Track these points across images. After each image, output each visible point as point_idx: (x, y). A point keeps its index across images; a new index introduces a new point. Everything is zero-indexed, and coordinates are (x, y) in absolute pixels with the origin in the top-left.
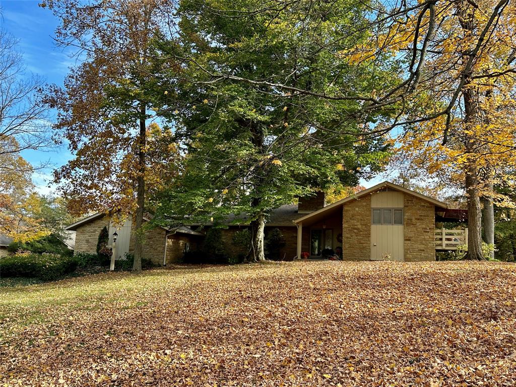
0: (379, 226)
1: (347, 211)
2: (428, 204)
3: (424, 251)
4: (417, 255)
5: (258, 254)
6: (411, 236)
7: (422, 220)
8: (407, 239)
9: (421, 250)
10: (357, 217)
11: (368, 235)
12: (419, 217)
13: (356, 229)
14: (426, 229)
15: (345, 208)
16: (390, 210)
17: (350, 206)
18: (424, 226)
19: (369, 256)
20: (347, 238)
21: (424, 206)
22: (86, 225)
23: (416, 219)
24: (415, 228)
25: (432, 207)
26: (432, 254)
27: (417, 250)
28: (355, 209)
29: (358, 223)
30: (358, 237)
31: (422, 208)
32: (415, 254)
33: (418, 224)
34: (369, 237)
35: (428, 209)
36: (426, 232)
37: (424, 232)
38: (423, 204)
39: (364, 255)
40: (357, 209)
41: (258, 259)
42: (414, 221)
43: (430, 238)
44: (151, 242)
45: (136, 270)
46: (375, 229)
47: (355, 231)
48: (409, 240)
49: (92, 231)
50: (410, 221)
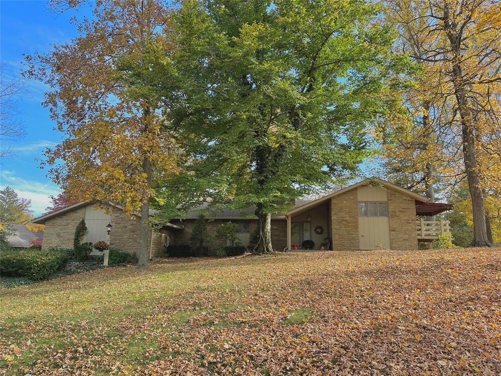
0: (366, 218)
1: (335, 204)
2: (409, 198)
3: (407, 240)
4: (401, 244)
5: (268, 245)
6: (396, 227)
7: (404, 212)
8: (392, 230)
9: (405, 240)
10: (345, 210)
11: (356, 227)
12: (402, 210)
13: (345, 221)
14: (408, 220)
15: (333, 201)
16: (375, 203)
17: (338, 199)
18: (407, 218)
19: (358, 246)
20: (337, 229)
21: (406, 200)
22: (57, 218)
23: (399, 211)
24: (399, 220)
25: (412, 201)
26: (415, 243)
27: (402, 239)
28: (343, 202)
29: (347, 215)
30: (347, 228)
31: (404, 202)
32: (400, 243)
33: (401, 216)
34: (357, 228)
35: (409, 202)
36: (409, 223)
37: (407, 223)
38: (405, 198)
39: (353, 245)
40: (345, 202)
41: (268, 250)
42: (398, 213)
43: (412, 228)
44: (135, 236)
45: (143, 265)
46: (363, 221)
47: (344, 222)
48: (394, 231)
49: (64, 224)
50: (394, 213)
